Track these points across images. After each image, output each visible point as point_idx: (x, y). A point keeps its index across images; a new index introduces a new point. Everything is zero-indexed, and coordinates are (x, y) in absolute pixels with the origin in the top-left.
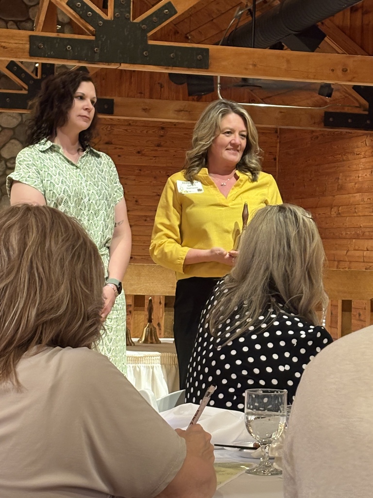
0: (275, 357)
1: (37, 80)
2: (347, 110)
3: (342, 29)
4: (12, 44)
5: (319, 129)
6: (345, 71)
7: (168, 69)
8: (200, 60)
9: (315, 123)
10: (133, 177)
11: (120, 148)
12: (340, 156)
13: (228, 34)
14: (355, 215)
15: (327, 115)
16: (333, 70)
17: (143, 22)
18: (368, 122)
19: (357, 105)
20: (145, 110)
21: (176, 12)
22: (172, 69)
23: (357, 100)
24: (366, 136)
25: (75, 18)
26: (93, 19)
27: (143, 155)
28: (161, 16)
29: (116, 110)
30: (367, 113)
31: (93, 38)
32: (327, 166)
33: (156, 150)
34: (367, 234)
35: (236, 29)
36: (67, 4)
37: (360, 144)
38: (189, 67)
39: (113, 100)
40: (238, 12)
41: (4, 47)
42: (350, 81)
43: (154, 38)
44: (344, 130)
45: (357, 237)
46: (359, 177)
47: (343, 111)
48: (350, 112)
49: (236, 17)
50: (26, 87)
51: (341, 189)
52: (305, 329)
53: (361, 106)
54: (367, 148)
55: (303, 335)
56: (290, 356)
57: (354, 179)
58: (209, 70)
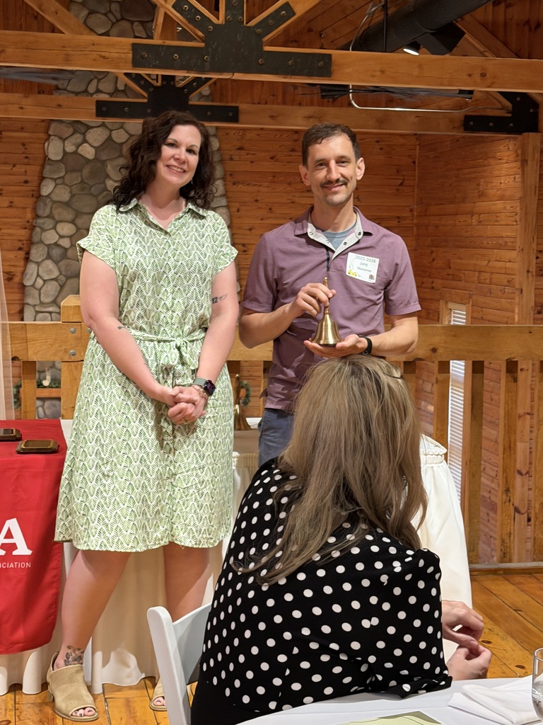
0: (356, 605)
1: (157, 87)
2: (490, 113)
3: (484, 25)
4: (113, 53)
5: (460, 134)
6: (483, 75)
7: (286, 78)
8: (322, 68)
9: (454, 128)
10: (267, 184)
11: (252, 154)
12: (481, 161)
13: (361, 33)
14: (496, 223)
15: (467, 118)
16: (470, 75)
17: (258, 25)
18: (511, 125)
19: (499, 106)
20: (272, 117)
21: (294, 14)
22: (291, 78)
23: (500, 102)
24: (507, 140)
25: (182, 22)
26: (203, 23)
27: (276, 160)
28: (277, 18)
29: (241, 117)
30: (510, 115)
31: (202, 45)
32: (467, 171)
33: (290, 156)
34: (509, 244)
35: (368, 27)
36: (174, 7)
37: (502, 147)
38: (310, 75)
39: (238, 107)
40: (372, 8)
41: (104, 57)
42: (489, 87)
43: (271, 43)
44: (486, 135)
45: (499, 247)
46: (501, 183)
47: (483, 114)
48: (491, 114)
49: (369, 14)
50: (146, 95)
51: (482, 195)
52: (400, 557)
53: (503, 108)
54: (509, 153)
55: (397, 566)
56: (378, 602)
57: (495, 186)
58: (332, 78)
